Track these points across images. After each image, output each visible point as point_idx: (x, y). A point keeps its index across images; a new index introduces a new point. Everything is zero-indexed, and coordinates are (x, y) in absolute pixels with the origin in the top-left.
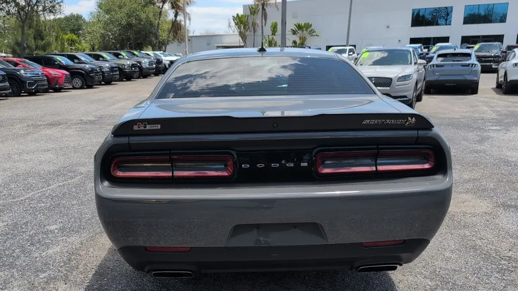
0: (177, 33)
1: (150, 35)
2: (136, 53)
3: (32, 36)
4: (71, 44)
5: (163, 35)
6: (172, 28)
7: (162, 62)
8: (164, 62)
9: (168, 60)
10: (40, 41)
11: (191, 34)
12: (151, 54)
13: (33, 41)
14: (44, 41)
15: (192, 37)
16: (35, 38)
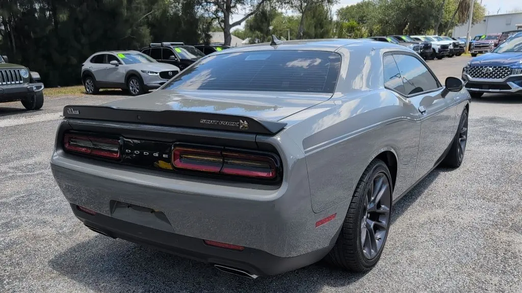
0: (463, 14)
1: (429, 18)
2: (404, 38)
3: (313, 25)
4: (351, 31)
5: (447, 17)
6: (459, 8)
7: (430, 47)
8: (433, 46)
9: (439, 45)
10: (319, 29)
11: (486, 14)
12: (421, 39)
13: (313, 29)
14: (323, 29)
15: (488, 16)
16: (315, 27)
